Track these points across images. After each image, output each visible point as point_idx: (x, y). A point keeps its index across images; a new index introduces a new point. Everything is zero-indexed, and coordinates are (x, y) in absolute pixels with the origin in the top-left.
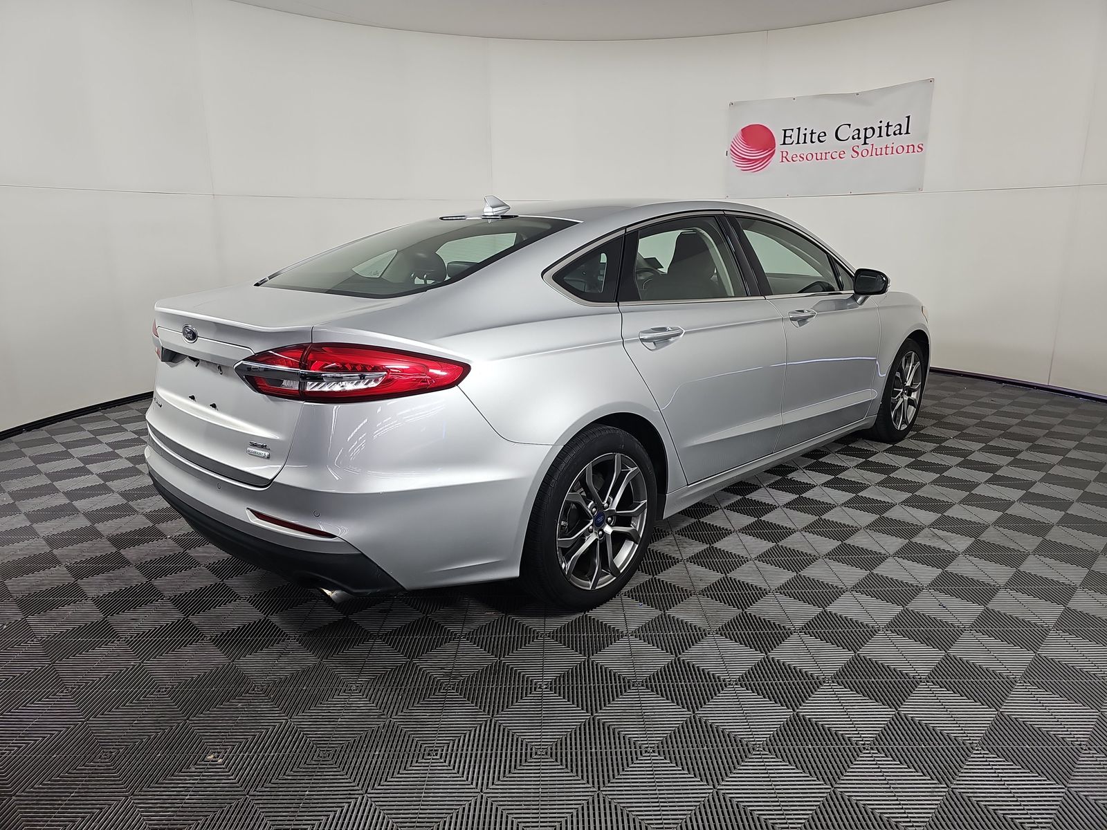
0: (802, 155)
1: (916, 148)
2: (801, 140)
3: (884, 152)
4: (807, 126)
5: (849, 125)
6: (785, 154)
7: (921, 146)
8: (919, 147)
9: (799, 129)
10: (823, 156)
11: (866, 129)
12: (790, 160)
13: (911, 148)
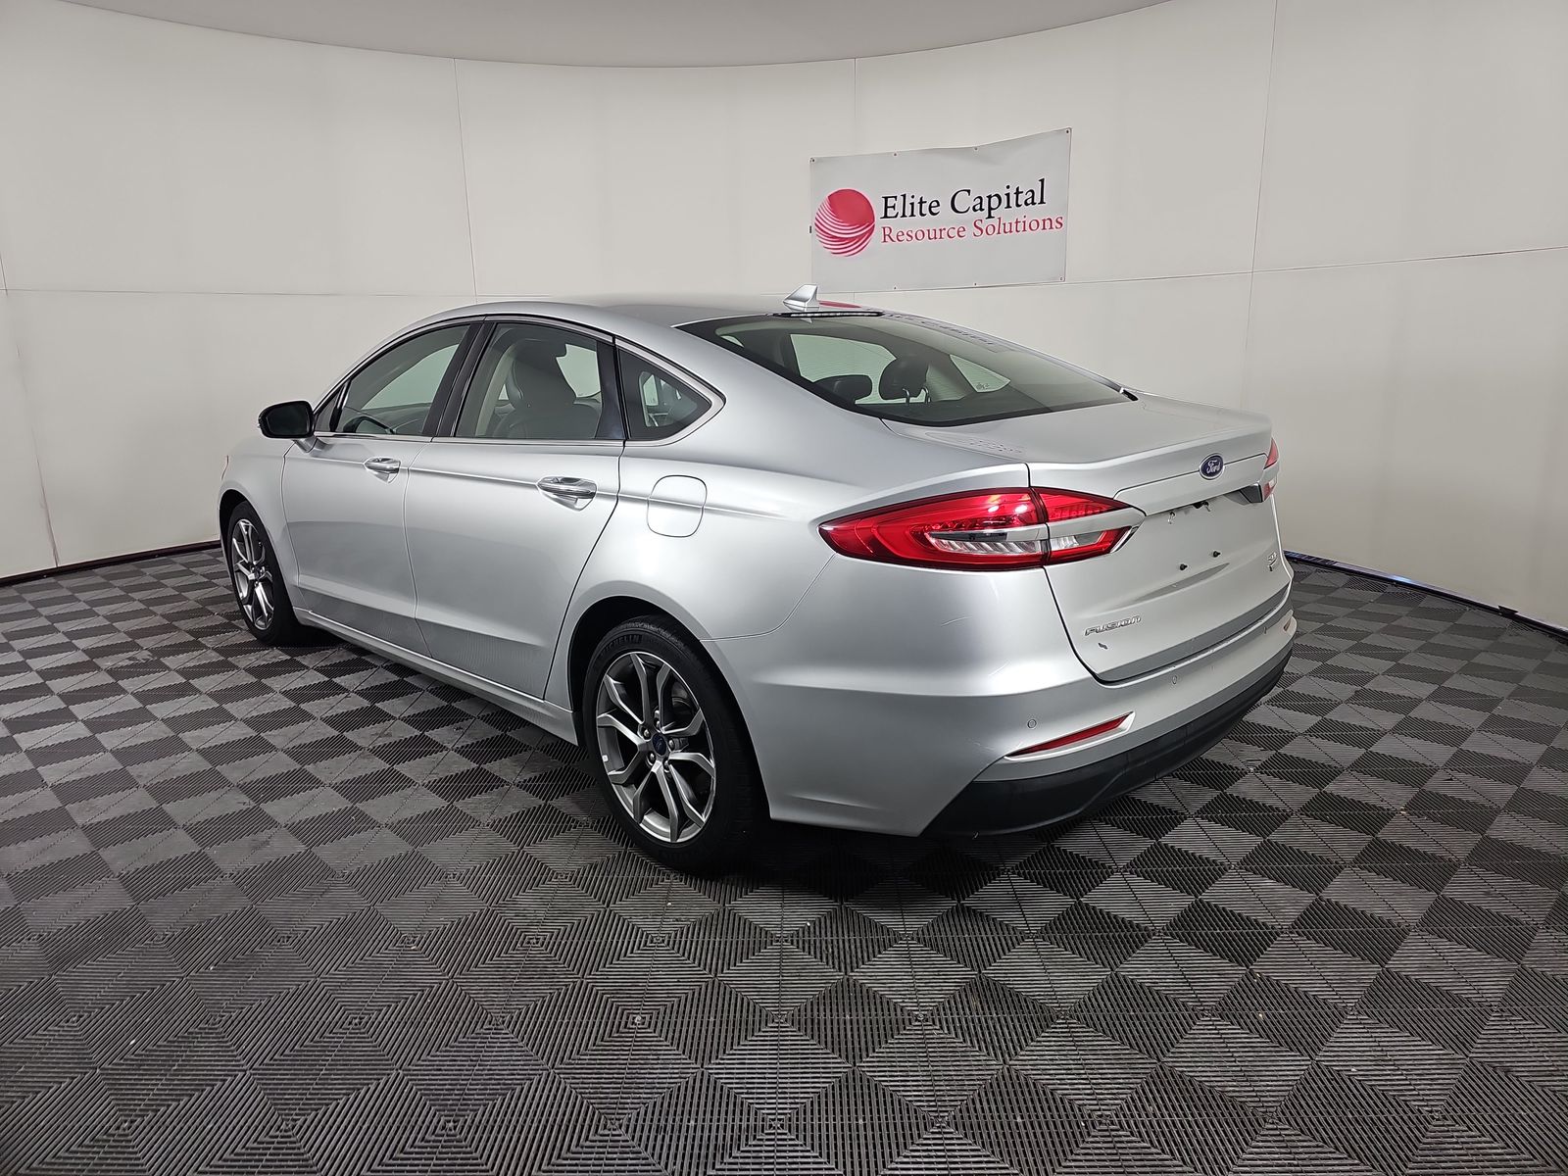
0: (910, 233)
1: (1055, 224)
2: (908, 212)
3: (1014, 229)
4: (916, 192)
5: (969, 191)
6: (887, 231)
7: (1059, 220)
8: (1057, 222)
9: (904, 196)
10: (935, 235)
11: (990, 197)
12: (895, 239)
13: (1048, 223)
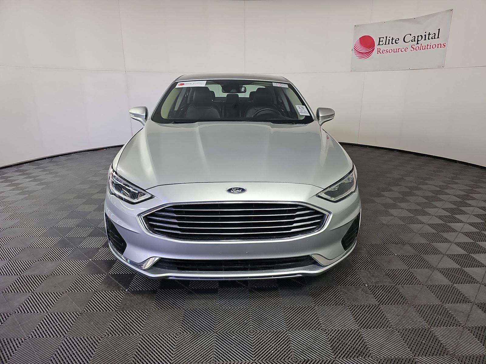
0: (387, 50)
1: (442, 46)
2: (387, 43)
3: (426, 48)
4: (391, 35)
5: (411, 35)
6: (379, 50)
7: (444, 44)
8: (443, 45)
9: (386, 37)
10: (397, 51)
11: (418, 36)
12: (381, 52)
13: (439, 45)
